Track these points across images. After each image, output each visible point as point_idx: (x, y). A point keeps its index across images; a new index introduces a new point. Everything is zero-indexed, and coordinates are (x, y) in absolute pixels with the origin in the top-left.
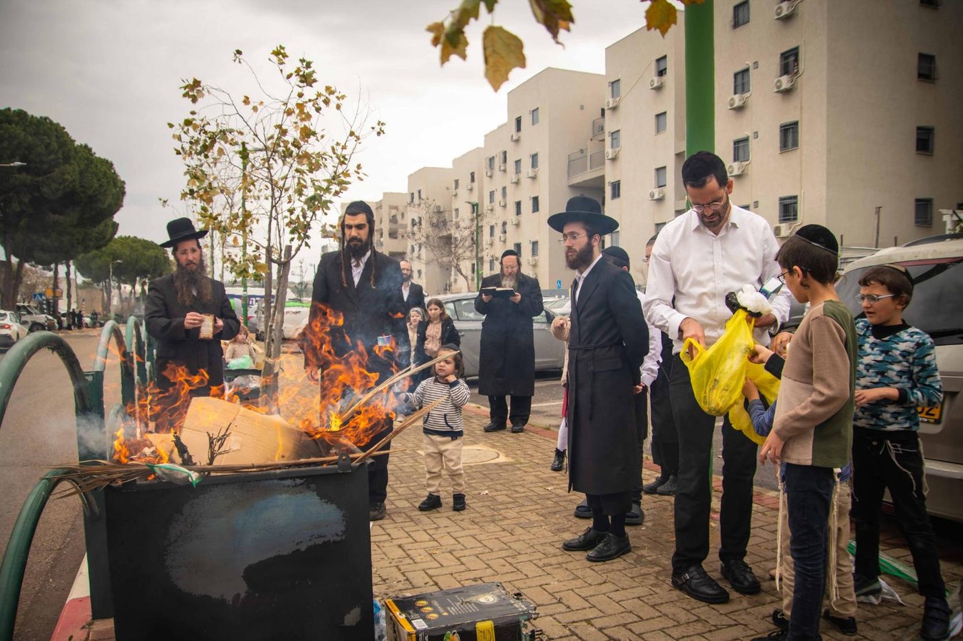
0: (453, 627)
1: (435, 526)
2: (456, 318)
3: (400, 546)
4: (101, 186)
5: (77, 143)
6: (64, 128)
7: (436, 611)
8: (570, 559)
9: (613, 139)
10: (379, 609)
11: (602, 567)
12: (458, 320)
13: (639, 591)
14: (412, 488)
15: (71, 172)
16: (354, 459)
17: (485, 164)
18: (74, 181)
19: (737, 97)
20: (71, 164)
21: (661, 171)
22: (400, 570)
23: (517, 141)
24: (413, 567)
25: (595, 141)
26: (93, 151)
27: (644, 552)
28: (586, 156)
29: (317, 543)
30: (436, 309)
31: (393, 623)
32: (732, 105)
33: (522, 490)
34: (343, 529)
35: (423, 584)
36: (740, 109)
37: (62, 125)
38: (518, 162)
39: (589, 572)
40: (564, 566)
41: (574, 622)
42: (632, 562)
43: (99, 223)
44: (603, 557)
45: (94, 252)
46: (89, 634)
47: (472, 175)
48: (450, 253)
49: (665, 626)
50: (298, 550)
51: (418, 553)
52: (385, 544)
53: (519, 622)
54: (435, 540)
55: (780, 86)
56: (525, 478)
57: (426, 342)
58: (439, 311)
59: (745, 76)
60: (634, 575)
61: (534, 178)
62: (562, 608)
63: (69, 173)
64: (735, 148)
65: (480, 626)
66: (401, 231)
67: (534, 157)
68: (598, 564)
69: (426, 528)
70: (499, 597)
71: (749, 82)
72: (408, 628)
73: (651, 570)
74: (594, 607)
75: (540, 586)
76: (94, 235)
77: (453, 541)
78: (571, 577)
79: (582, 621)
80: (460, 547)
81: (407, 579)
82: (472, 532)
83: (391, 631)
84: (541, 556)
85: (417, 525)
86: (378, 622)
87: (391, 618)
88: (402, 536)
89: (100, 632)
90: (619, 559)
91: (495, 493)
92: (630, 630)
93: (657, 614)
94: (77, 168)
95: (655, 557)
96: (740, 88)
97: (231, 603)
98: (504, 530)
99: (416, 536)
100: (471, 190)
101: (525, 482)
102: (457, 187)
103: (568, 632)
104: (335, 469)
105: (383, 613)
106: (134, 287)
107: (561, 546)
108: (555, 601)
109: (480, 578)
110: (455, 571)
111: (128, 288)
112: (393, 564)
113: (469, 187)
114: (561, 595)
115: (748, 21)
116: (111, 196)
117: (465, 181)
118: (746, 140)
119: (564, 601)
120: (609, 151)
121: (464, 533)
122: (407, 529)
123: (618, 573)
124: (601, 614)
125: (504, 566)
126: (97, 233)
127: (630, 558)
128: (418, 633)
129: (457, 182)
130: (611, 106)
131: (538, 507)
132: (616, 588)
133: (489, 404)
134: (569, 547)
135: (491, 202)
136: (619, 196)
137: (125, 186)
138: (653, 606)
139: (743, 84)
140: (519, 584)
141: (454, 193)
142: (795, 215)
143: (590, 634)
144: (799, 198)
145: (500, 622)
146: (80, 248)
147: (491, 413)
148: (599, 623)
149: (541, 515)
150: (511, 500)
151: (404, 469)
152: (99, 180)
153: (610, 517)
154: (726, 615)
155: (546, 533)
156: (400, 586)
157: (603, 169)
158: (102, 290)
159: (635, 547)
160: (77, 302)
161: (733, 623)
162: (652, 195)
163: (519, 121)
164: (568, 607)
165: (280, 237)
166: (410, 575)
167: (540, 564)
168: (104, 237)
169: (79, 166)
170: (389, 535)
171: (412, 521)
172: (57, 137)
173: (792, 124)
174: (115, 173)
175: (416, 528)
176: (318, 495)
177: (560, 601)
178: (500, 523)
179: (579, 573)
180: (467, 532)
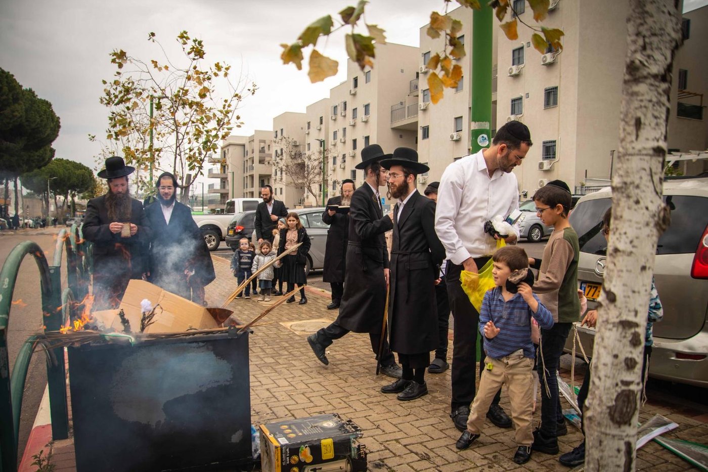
0: (306, 442)
1: (293, 376)
2: (308, 226)
3: (268, 390)
4: (42, 121)
5: (24, 88)
6: (13, 76)
7: (294, 432)
8: (386, 399)
9: (424, 96)
10: (255, 432)
11: (407, 404)
12: (309, 228)
13: (432, 421)
14: (276, 349)
15: (19, 110)
16: (239, 329)
17: (331, 111)
18: (21, 116)
19: (514, 67)
20: (20, 104)
21: (458, 120)
22: (268, 406)
23: (354, 95)
24: (277, 404)
25: (411, 97)
26: (36, 93)
27: (437, 394)
28: (405, 107)
29: (213, 386)
30: (293, 221)
31: (265, 440)
32: (510, 73)
33: (354, 351)
34: (232, 377)
35: (284, 416)
36: (516, 76)
37: (11, 73)
38: (355, 110)
39: (399, 408)
40: (382, 403)
41: (387, 441)
42: (428, 401)
43: (40, 148)
44: (409, 398)
45: (36, 170)
46: (51, 450)
47: (321, 119)
48: (304, 177)
49: (448, 444)
50: (201, 391)
51: (281, 395)
52: (257, 389)
53: (349, 439)
54: (292, 385)
55: (546, 61)
56: (356, 342)
57: (286, 244)
58: (295, 222)
59: (521, 52)
60: (429, 409)
61: (366, 122)
62: (379, 432)
63: (17, 111)
64: (512, 105)
65: (324, 442)
66: (267, 159)
67: (367, 107)
68: (405, 402)
69: (285, 377)
70: (337, 423)
71: (523, 57)
72: (275, 443)
73: (441, 407)
74: (401, 431)
75: (365, 417)
76: (36, 157)
77: (304, 386)
78: (386, 411)
79: (392, 440)
80: (309, 390)
81: (273, 413)
82: (319, 380)
83: (264, 446)
84: (367, 397)
85: (280, 375)
86: (254, 440)
87: (264, 437)
88: (269, 382)
89: (58, 449)
90: (419, 399)
91: (334, 353)
92: (425, 446)
93: (444, 435)
94: (24, 107)
95: (443, 398)
96: (516, 61)
97: (154, 427)
98: (340, 379)
99: (279, 382)
100: (320, 130)
101: (356, 346)
102: (309, 128)
103: (383, 448)
104: (226, 336)
105: (257, 434)
106: (66, 197)
107: (380, 390)
108: (375, 427)
109: (324, 412)
110: (306, 407)
111: (62, 198)
112: (264, 402)
113: (319, 128)
114: (379, 423)
115: (524, 12)
116: (49, 129)
117: (315, 124)
118: (520, 99)
119: (381, 427)
120: (421, 104)
121: (312, 381)
122: (273, 378)
123: (418, 408)
124: (406, 436)
125: (340, 403)
126: (38, 156)
127: (427, 398)
128: (282, 446)
129: (309, 123)
130: (423, 71)
131: (364, 363)
132: (417, 418)
133: (331, 289)
134: (385, 390)
135: (334, 139)
136: (428, 137)
137: (60, 121)
138: (441, 431)
139: (519, 58)
140: (350, 416)
141: (307, 132)
142: (554, 154)
143: (398, 449)
144: (557, 142)
145: (337, 440)
146: (25, 167)
147: (332, 296)
148: (404, 442)
149: (366, 369)
150: (346, 358)
151: (270, 335)
152: (40, 116)
153: (414, 370)
154: (490, 436)
155: (369, 381)
156: (268, 417)
157: (417, 116)
158: (41, 199)
159: (430, 391)
160: (23, 208)
161: (494, 441)
162: (452, 137)
163: (356, 80)
164: (384, 431)
165: (183, 168)
166: (275, 410)
167: (365, 402)
168: (44, 159)
169: (25, 105)
170: (260, 382)
171: (276, 372)
172: (7, 82)
173: (553, 89)
174: (52, 111)
175: (279, 377)
176: (214, 353)
177: (378, 427)
178: (337, 374)
179: (392, 408)
180: (315, 380)
